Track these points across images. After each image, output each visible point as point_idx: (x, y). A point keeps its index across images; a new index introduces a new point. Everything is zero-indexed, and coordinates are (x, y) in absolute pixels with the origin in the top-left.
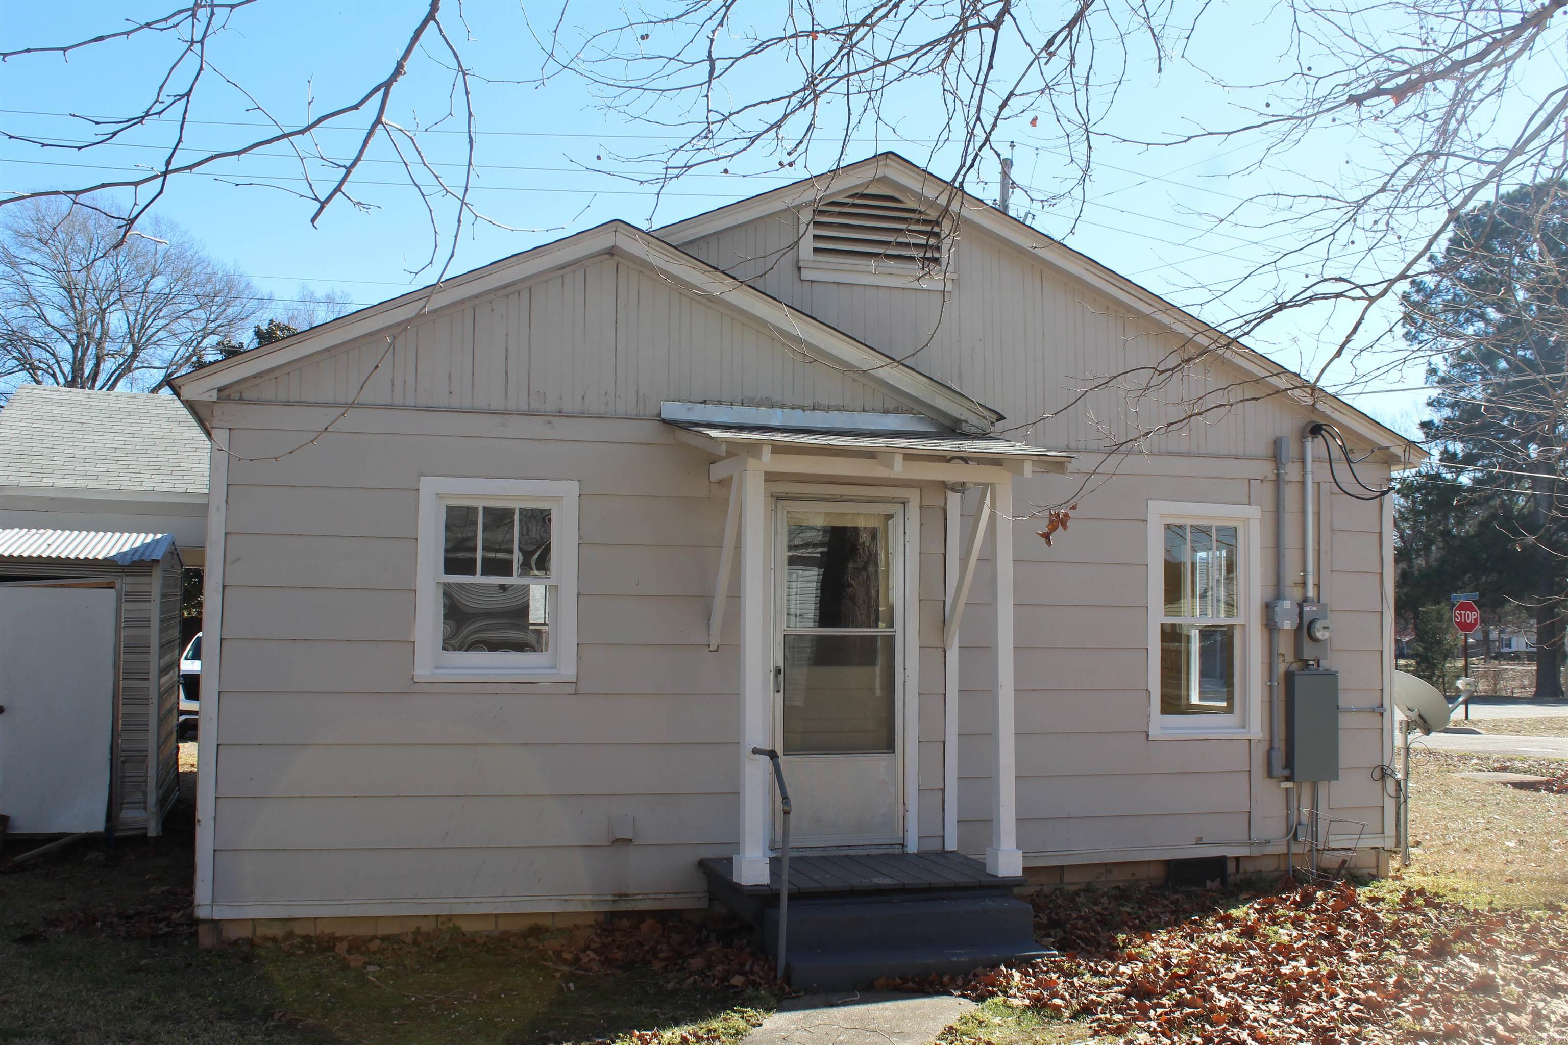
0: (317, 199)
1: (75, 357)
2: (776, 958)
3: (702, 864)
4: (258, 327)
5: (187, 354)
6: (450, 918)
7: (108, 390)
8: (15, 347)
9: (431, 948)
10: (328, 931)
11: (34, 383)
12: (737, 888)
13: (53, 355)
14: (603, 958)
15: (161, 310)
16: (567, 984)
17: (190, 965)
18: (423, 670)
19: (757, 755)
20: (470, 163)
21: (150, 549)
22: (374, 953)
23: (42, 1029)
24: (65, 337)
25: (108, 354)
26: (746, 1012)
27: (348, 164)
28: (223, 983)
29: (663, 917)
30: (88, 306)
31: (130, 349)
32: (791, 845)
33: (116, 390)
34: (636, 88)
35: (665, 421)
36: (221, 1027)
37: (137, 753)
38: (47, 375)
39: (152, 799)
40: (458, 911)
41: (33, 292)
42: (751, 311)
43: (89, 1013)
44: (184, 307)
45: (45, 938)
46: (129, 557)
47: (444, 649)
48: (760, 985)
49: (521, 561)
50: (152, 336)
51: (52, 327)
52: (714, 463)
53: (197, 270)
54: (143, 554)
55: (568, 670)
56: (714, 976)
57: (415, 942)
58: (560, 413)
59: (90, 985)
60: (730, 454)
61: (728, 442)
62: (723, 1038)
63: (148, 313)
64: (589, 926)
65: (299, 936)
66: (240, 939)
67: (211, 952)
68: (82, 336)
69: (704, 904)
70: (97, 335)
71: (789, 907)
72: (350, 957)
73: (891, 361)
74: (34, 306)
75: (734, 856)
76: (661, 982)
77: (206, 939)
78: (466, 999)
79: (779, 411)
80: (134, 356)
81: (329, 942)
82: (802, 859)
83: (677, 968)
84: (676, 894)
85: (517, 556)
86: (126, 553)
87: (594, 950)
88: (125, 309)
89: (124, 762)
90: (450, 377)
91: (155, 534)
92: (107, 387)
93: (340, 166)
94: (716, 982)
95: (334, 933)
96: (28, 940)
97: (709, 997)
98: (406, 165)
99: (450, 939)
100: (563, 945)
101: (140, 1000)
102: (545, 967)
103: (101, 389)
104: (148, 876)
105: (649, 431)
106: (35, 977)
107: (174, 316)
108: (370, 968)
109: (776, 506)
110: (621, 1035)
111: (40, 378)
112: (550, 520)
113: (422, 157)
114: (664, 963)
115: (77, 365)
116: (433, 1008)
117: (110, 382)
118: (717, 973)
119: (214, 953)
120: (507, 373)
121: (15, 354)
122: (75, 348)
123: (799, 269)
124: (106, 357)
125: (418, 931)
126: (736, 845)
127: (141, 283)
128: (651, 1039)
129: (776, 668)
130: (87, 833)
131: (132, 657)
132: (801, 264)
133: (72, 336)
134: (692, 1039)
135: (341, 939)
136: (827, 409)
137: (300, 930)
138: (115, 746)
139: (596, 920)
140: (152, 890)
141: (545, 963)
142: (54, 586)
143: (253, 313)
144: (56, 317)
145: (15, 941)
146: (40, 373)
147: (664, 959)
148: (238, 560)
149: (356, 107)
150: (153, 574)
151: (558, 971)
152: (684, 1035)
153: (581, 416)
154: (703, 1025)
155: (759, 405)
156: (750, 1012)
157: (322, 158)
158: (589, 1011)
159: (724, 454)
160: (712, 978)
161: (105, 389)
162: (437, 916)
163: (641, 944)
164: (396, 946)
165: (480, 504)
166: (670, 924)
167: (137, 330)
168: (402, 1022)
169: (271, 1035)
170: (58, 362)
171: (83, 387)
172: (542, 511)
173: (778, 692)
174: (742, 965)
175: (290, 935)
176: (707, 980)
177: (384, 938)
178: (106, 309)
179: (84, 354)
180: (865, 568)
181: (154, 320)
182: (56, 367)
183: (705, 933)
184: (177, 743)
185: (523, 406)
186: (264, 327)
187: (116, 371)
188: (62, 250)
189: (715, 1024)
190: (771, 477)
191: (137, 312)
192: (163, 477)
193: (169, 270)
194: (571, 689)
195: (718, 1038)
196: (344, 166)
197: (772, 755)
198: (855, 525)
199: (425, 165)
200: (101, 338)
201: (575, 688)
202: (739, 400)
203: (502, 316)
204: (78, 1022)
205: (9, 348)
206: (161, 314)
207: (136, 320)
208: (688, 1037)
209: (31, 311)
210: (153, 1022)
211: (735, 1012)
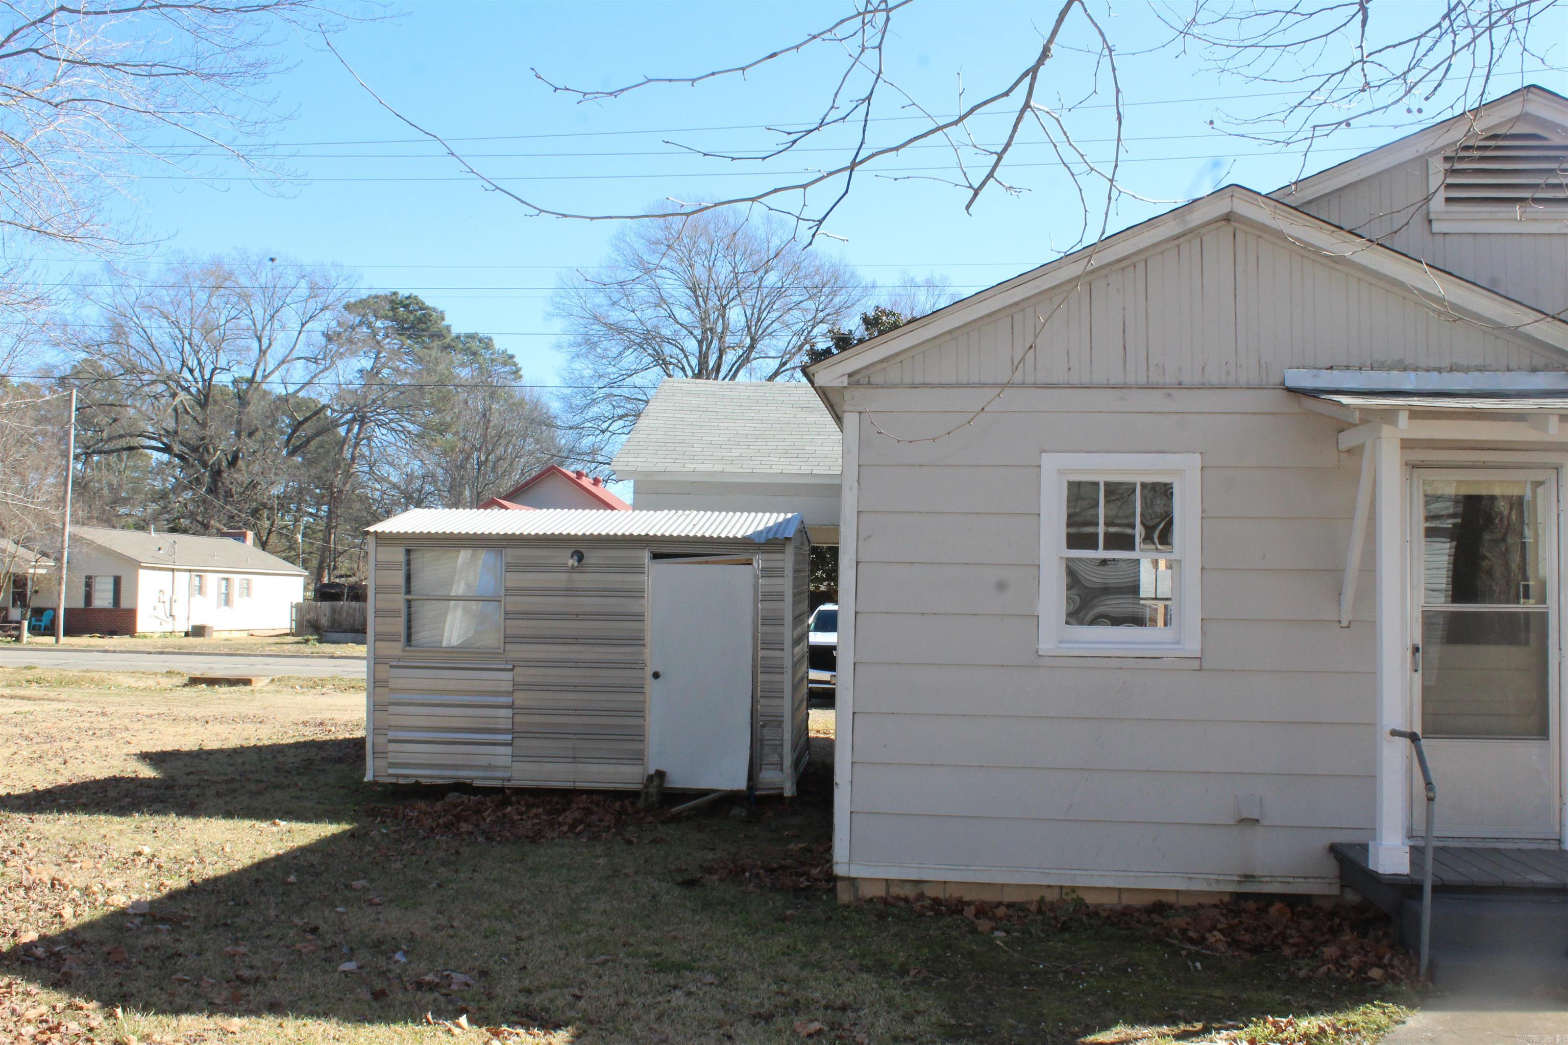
0: (971, 187)
1: (700, 352)
2: (1418, 953)
3: (1334, 849)
4: (865, 314)
5: (799, 343)
6: (1074, 889)
7: (730, 380)
8: (650, 345)
9: (1055, 918)
10: (956, 895)
11: (666, 377)
12: (1374, 877)
13: (682, 350)
14: (1229, 939)
15: (774, 303)
16: (1194, 963)
17: (830, 918)
18: (1047, 645)
19: (1396, 738)
20: (1119, 139)
21: (783, 527)
22: (1001, 919)
23: (707, 965)
24: (692, 333)
25: (729, 347)
26: (1387, 1007)
27: (999, 151)
28: (861, 937)
29: (1292, 901)
30: (710, 304)
31: (748, 341)
32: (1436, 834)
33: (737, 380)
34: (1253, 46)
35: (1290, 390)
36: (862, 978)
37: (774, 718)
38: (677, 369)
39: (788, 762)
40: (1081, 883)
41: (664, 294)
42: (1380, 270)
43: (745, 955)
44: (795, 299)
45: (703, 884)
46: (764, 535)
47: (1067, 623)
48: (1401, 980)
49: (1143, 535)
50: (767, 328)
51: (681, 325)
52: (1342, 431)
53: (806, 263)
54: (776, 533)
55: (1192, 645)
56: (1350, 967)
57: (1040, 911)
58: (1180, 385)
59: (744, 930)
60: (1364, 421)
61: (1363, 410)
62: (1364, 1033)
63: (763, 307)
64: (1215, 906)
65: (929, 898)
66: (875, 897)
67: (848, 907)
68: (706, 331)
69: (1335, 890)
70: (719, 330)
71: (1433, 898)
72: (977, 922)
73: (1543, 316)
74: (665, 306)
75: (1371, 844)
76: (1292, 969)
77: (844, 896)
78: (1093, 970)
79: (1412, 375)
80: (752, 347)
81: (957, 906)
82: (1443, 849)
83: (1309, 955)
84: (1305, 878)
85: (1139, 531)
86: (761, 532)
87: (1220, 931)
88: (743, 304)
89: (763, 726)
90: (1068, 354)
91: (786, 513)
92: (729, 377)
93: (992, 153)
94: (1352, 972)
95: (961, 898)
96: (689, 884)
97: (1344, 988)
98: (1055, 146)
99: (1074, 910)
100: (1188, 924)
101: (788, 947)
102: (1170, 945)
103: (724, 379)
104: (786, 833)
105: (1275, 400)
106: (697, 918)
107: (786, 308)
108: (997, 933)
109: (1411, 475)
110: (1254, 1019)
111: (672, 373)
112: (1172, 494)
113: (1067, 138)
114: (1294, 949)
115: (703, 358)
116: (1061, 976)
117: (731, 373)
118: (1353, 964)
119: (851, 908)
120: (1125, 347)
121: (650, 352)
122: (700, 343)
123: (1430, 221)
124: (728, 350)
125: (1042, 900)
126: (1373, 830)
127: (757, 278)
128: (1286, 1027)
129: (1414, 645)
130: (732, 791)
131: (767, 628)
132: (1432, 216)
133: (697, 332)
134: (1330, 1030)
135: (969, 903)
136: (1467, 370)
137: (930, 892)
138: (754, 713)
139: (1220, 900)
140: (792, 846)
141: (1168, 939)
142: (700, 563)
143: (859, 300)
144: (684, 316)
145: (679, 884)
146: (671, 367)
147: (1294, 945)
148: (870, 537)
149: (1006, 94)
150: (786, 551)
151: (1184, 949)
152: (1322, 1025)
153: (1202, 387)
154: (1341, 1016)
155: (1390, 368)
156: (1391, 1007)
157: (975, 147)
158: (1218, 992)
159: (1357, 422)
160: (1347, 969)
161: (727, 379)
162: (1061, 887)
163: (1269, 928)
164: (1021, 914)
165: (1101, 479)
166: (1300, 909)
167: (754, 323)
168: (1031, 988)
169: (908, 990)
170: (686, 356)
171: (708, 378)
172: (1165, 485)
173: (1416, 671)
174: (1381, 958)
175: (921, 896)
176: (1341, 970)
177: (1009, 906)
178: (726, 305)
179: (708, 348)
180: (1504, 539)
181: (769, 312)
182: (684, 361)
183: (1337, 921)
184: (807, 709)
185: (1142, 380)
186: (871, 313)
187: (736, 362)
188: (687, 254)
189: (1354, 1017)
190: (1407, 444)
191: (754, 306)
192: (789, 460)
193: (781, 264)
194: (1195, 664)
195: (1359, 1032)
196: (996, 153)
197: (1413, 737)
198: (1490, 494)
199: (1070, 144)
200: (723, 332)
201: (1199, 664)
202: (1369, 363)
203: (1118, 290)
204: (736, 962)
205: (645, 346)
206: (775, 307)
207: (753, 314)
208: (1327, 1028)
209: (663, 311)
210: (802, 968)
211: (1375, 1006)
